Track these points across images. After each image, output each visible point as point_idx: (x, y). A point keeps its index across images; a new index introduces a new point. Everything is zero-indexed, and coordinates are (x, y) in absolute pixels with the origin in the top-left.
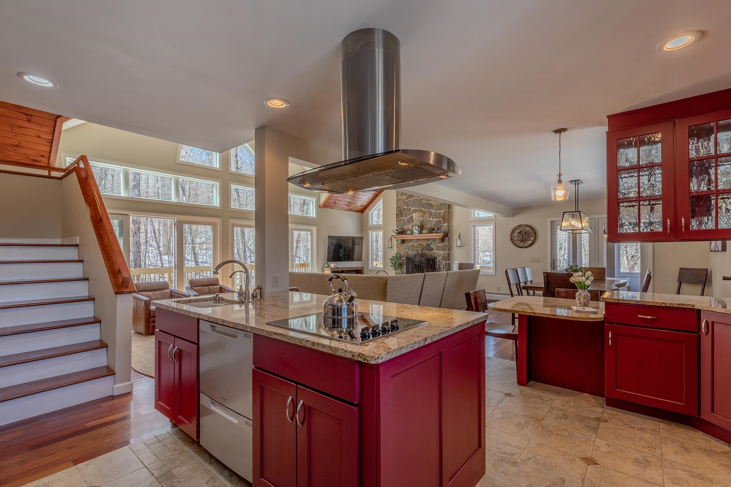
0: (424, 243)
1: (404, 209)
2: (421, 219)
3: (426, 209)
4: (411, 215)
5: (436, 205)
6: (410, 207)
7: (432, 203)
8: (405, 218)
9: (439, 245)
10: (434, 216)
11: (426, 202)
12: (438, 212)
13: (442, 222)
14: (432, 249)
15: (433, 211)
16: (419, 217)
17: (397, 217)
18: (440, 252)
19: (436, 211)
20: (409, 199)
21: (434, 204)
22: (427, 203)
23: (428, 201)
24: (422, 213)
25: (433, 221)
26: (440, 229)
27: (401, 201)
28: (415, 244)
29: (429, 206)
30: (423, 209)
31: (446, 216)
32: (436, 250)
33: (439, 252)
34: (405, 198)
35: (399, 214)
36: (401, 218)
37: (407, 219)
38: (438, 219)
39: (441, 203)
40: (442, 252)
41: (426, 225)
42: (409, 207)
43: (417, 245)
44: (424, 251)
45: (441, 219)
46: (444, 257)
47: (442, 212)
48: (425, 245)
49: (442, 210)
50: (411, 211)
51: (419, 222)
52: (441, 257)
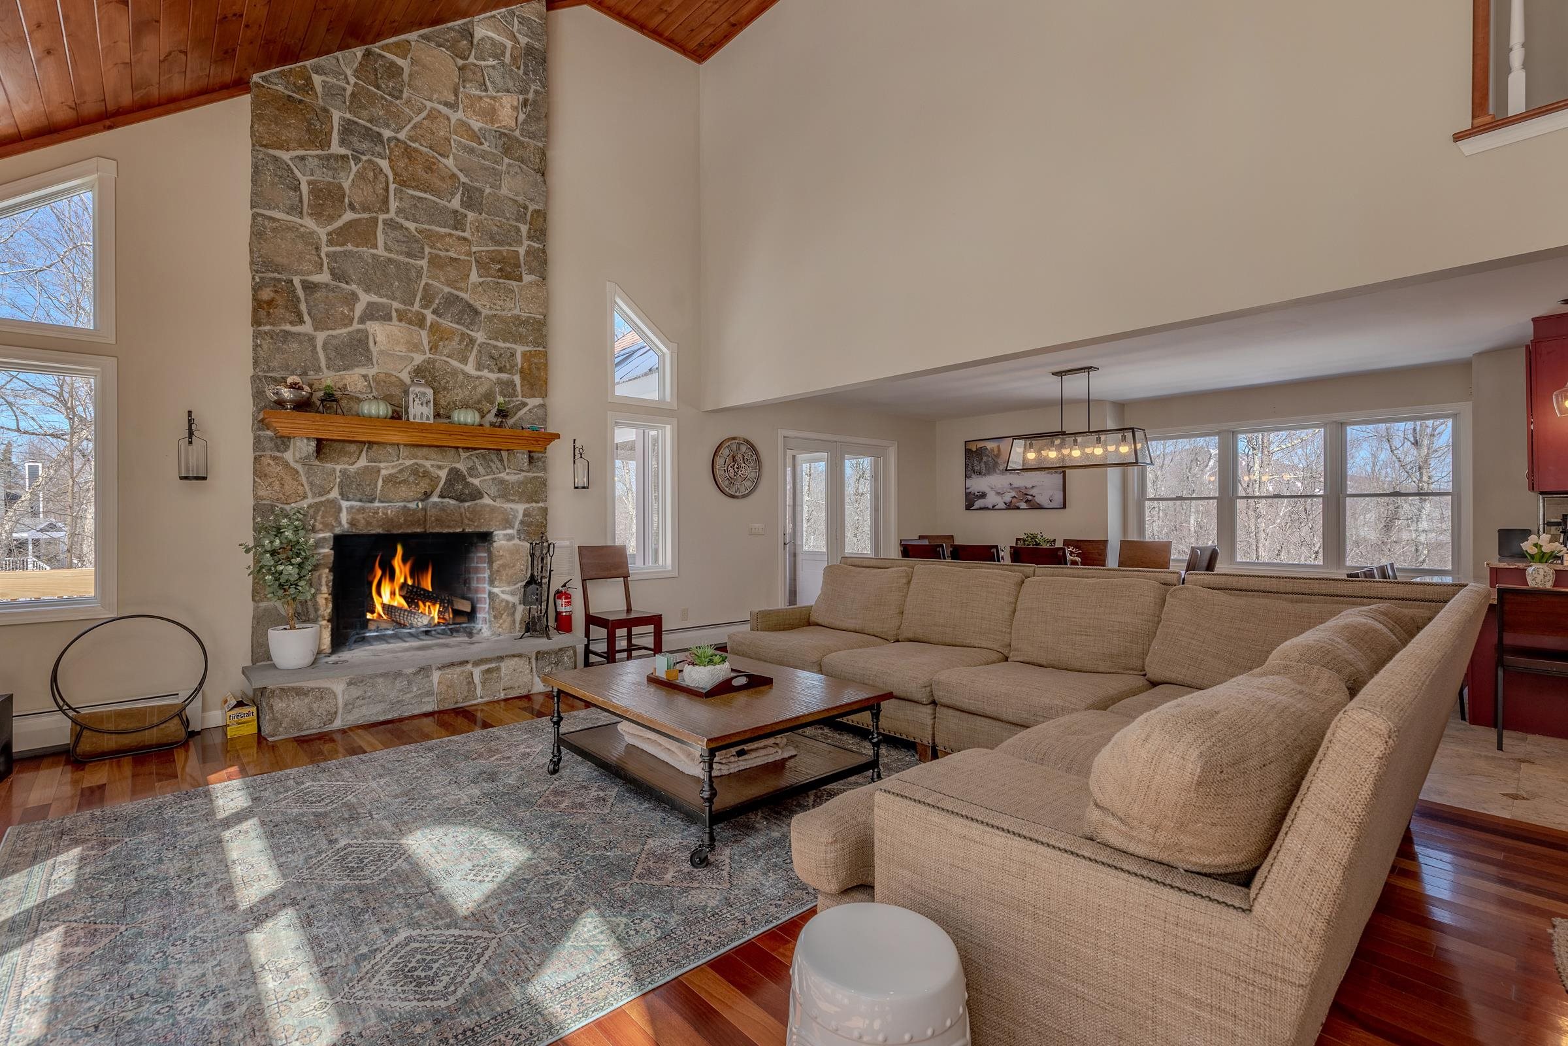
0: (440, 467)
1: (310, 287)
2: (418, 359)
3: (447, 323)
4: (356, 326)
5: (494, 316)
6: (354, 287)
7: (478, 305)
8: (321, 337)
9: (507, 478)
10: (485, 360)
11: (447, 289)
12: (501, 344)
13: (518, 388)
14: (477, 495)
15: (480, 337)
17: (263, 313)
18: (513, 506)
19: (496, 339)
20: (349, 247)
21: (485, 312)
23: (457, 289)
24: (424, 334)
25: (479, 378)
27: (290, 235)
28: (382, 465)
29: (462, 312)
30: (430, 317)
31: (538, 369)
32: (496, 498)
33: (509, 506)
34: (322, 233)
35: (280, 301)
36: (288, 327)
37: (334, 342)
38: (504, 376)
39: (519, 316)
40: (520, 508)
42: (343, 285)
43: (401, 471)
44: (435, 499)
45: (517, 379)
46: (530, 524)
47: (520, 349)
48: (443, 474)
49: (522, 344)
50: (359, 308)
51: (409, 368)
52: (516, 527)
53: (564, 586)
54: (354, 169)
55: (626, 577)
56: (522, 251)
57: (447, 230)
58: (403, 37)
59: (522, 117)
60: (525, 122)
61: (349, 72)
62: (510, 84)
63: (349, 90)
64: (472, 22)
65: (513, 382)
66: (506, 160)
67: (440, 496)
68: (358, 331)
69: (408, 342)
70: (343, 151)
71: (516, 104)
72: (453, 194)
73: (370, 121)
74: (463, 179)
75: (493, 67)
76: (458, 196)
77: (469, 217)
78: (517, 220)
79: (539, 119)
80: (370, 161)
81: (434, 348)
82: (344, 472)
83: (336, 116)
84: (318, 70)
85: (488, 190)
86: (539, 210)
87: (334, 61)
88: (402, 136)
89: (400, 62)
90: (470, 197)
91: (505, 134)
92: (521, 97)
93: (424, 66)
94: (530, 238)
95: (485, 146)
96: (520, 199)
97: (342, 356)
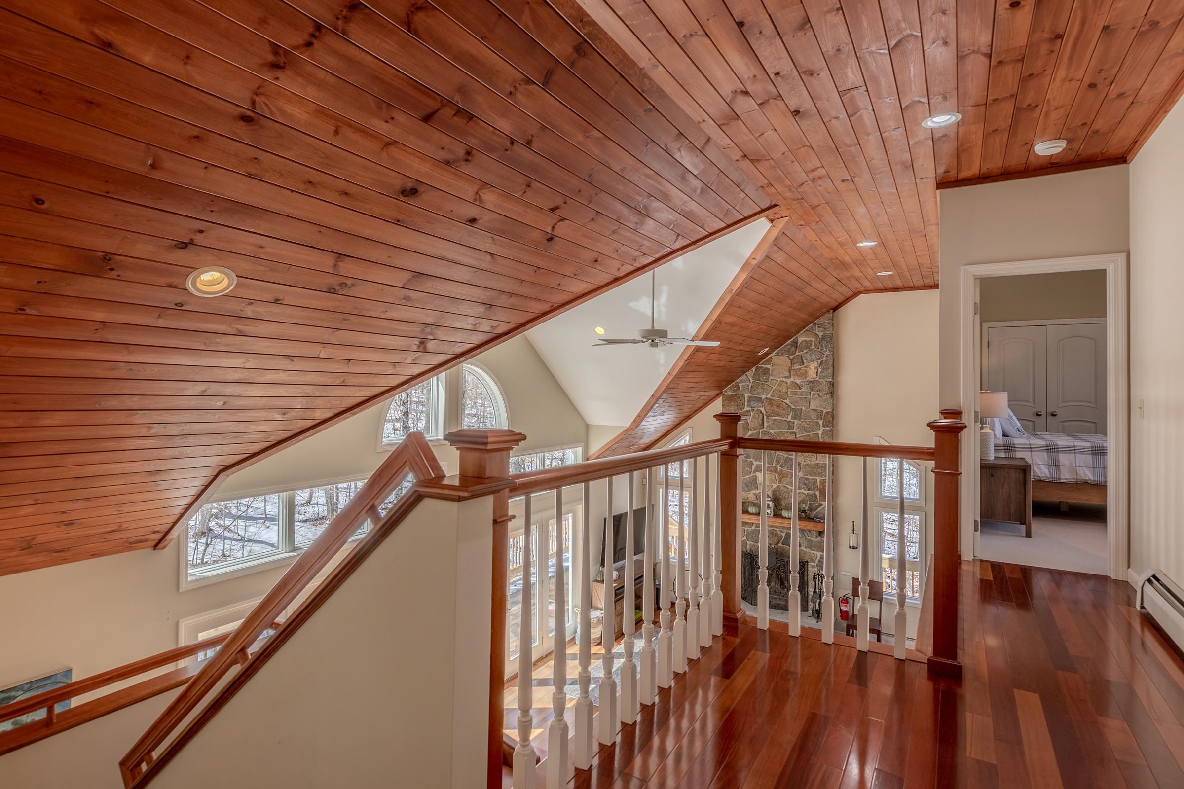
0: (782, 532)
2: (775, 486)
3: (785, 470)
4: (752, 474)
5: (807, 465)
6: (751, 459)
9: (812, 539)
12: (809, 477)
13: (818, 497)
15: (800, 475)
16: (772, 481)
18: (815, 552)
19: (807, 475)
21: (803, 463)
22: (788, 457)
24: (776, 475)
25: (799, 493)
26: (816, 510)
30: (779, 468)
32: (806, 548)
33: (812, 552)
37: (745, 481)
38: (811, 492)
39: (818, 463)
40: (818, 554)
41: (784, 498)
42: (748, 459)
44: (780, 545)
45: (818, 493)
47: (819, 479)
48: (783, 534)
49: (819, 476)
50: (754, 467)
51: (771, 490)
52: (817, 562)
53: (844, 596)
54: (752, 414)
55: (881, 601)
56: (820, 433)
57: (786, 430)
58: (769, 356)
59: (820, 370)
60: (821, 372)
61: (751, 378)
62: (814, 357)
63: (750, 384)
64: (797, 338)
65: (815, 494)
66: (812, 393)
67: (783, 544)
68: (753, 476)
69: (770, 480)
70: (748, 409)
71: (816, 366)
72: (788, 415)
73: (757, 394)
74: (793, 407)
75: (807, 352)
76: (791, 415)
77: (796, 423)
78: (817, 419)
79: (828, 368)
80: (757, 410)
81: (780, 481)
82: (747, 530)
83: (746, 396)
84: (741, 382)
85: (804, 408)
86: (828, 412)
87: (745, 377)
88: (769, 396)
89: (768, 367)
90: (795, 414)
91: (811, 382)
92: (819, 361)
93: (777, 365)
94: (824, 426)
95: (803, 390)
96: (819, 408)
97: (747, 486)
